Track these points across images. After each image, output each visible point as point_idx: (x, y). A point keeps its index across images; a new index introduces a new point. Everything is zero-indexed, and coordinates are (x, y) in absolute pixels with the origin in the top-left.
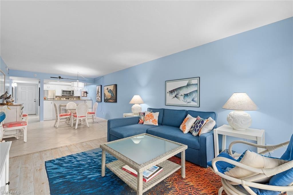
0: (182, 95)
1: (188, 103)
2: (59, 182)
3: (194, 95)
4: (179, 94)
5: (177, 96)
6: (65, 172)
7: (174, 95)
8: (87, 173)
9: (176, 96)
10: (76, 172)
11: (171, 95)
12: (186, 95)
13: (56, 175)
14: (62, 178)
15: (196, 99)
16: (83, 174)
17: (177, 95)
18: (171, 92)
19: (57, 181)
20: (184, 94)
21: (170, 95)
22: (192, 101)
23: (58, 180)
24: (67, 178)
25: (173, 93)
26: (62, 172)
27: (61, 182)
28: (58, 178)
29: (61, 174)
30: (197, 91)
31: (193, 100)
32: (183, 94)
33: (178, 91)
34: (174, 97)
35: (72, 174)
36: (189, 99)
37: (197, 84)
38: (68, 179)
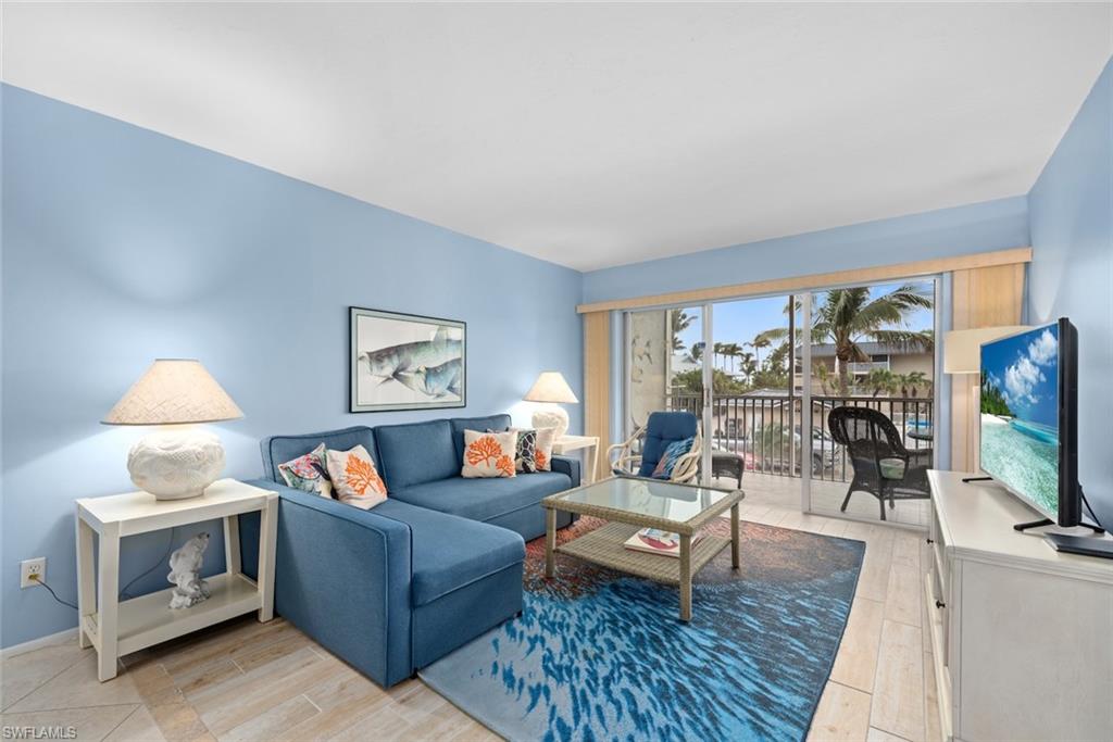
0: (418, 372)
1: (439, 396)
2: (788, 691)
3: (454, 372)
4: (409, 369)
5: (402, 373)
6: (739, 711)
7: (389, 370)
8: (695, 656)
9: (396, 375)
10: (711, 682)
11: (375, 368)
12: (431, 373)
13: (773, 727)
14: (769, 696)
15: (458, 385)
16: (707, 661)
17: (403, 370)
18: (378, 357)
19: (788, 698)
20: (427, 369)
21: (371, 370)
22: (449, 392)
23: (783, 701)
24: (756, 684)
25: (386, 361)
26: (749, 721)
27: (782, 687)
28: (779, 709)
29: (758, 717)
30: (459, 360)
31: (450, 388)
32: (422, 369)
33: (406, 355)
34: (389, 379)
35: (728, 686)
36: (439, 386)
37: (460, 342)
38: (759, 681)
